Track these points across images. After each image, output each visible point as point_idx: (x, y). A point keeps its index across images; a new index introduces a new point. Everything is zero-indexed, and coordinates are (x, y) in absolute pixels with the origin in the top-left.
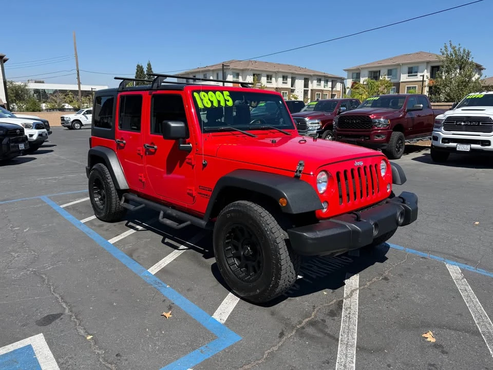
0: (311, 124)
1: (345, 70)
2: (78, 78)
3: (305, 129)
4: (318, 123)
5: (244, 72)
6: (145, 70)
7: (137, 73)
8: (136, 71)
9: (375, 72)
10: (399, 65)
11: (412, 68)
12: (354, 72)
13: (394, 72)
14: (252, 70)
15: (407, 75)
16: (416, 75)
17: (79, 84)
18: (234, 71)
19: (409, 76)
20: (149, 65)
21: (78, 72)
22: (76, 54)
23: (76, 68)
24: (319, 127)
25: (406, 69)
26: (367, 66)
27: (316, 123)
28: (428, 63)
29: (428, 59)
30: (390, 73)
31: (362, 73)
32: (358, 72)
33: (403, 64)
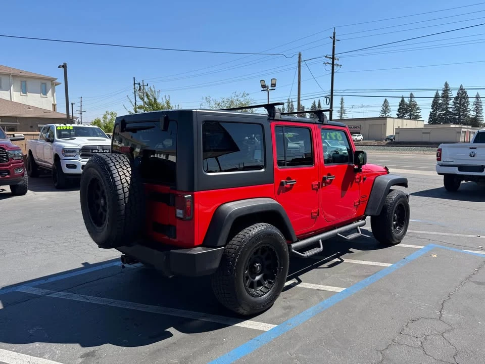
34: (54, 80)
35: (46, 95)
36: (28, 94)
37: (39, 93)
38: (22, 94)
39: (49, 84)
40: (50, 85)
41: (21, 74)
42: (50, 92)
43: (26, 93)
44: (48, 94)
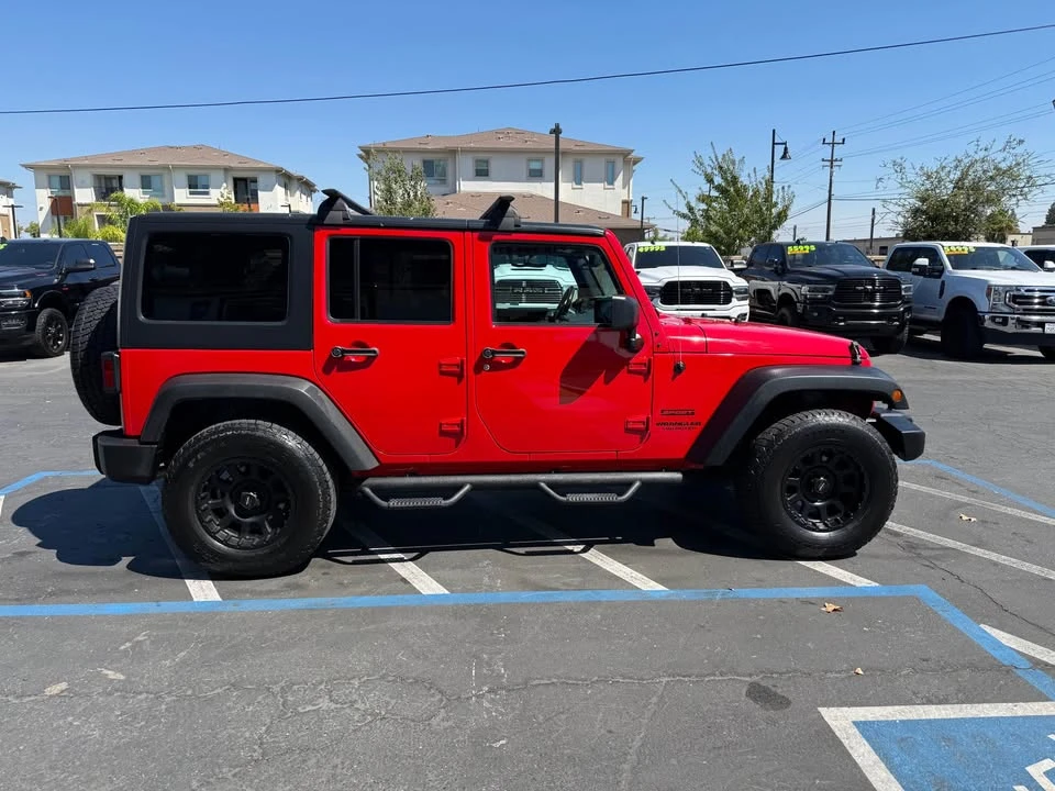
1: (27, 167)
9: (108, 178)
10: (166, 168)
11: (196, 177)
12: (52, 172)
13: (155, 182)
15: (188, 190)
16: (207, 193)
19: (191, 193)
25: (182, 178)
26: (87, 162)
28: (227, 170)
29: (226, 164)
30: (146, 183)
31: (77, 177)
32: (64, 173)
33: (176, 168)
34: (629, 154)
35: (612, 183)
36: (584, 185)
37: (601, 182)
38: (575, 186)
39: (619, 162)
40: (621, 163)
41: (577, 148)
42: (620, 177)
43: (580, 184)
44: (616, 183)
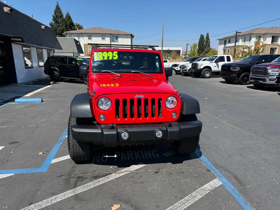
0: (272, 71)
2: (162, 44)
3: (266, 75)
4: (278, 71)
5: (265, 35)
6: (205, 37)
7: (200, 39)
8: (200, 38)
14: (271, 33)
17: (162, 47)
18: (257, 35)
20: (208, 34)
21: (163, 40)
22: (163, 31)
23: (162, 38)
24: (278, 74)
27: (276, 71)
